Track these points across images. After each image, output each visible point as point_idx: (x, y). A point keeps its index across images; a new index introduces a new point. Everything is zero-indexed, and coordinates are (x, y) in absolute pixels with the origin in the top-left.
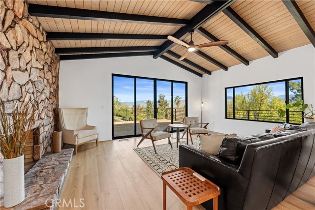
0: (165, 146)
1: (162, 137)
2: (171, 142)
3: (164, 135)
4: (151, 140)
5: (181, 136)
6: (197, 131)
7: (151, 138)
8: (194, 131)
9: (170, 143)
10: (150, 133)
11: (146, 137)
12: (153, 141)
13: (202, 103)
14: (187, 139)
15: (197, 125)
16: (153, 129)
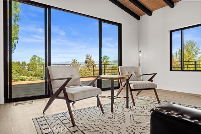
0: (91, 110)
1: (85, 96)
2: (102, 103)
3: (90, 90)
4: (65, 101)
5: (115, 94)
6: (140, 85)
7: (66, 97)
8: (137, 85)
9: (99, 104)
10: (63, 88)
11: (57, 96)
12: (68, 102)
13: (140, 52)
14: (127, 98)
15: (138, 77)
16: (69, 79)
